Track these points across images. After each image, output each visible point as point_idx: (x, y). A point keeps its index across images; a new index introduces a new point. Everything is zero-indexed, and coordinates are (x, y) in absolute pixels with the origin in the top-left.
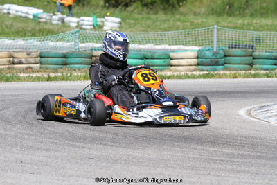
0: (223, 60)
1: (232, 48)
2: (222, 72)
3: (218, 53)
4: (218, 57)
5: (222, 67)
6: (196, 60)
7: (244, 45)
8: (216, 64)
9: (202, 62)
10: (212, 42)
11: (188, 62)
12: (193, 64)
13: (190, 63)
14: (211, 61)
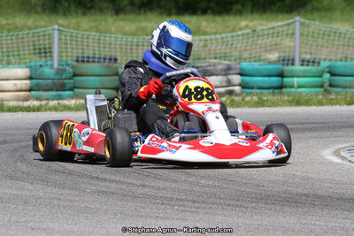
0: (72, 81)
1: (83, 61)
2: (73, 102)
3: (64, 70)
4: (64, 76)
5: (71, 93)
6: (28, 82)
7: (102, 57)
8: (62, 87)
9: (37, 85)
10: (51, 52)
11: (15, 85)
12: (24, 88)
13: (19, 87)
14: (54, 83)
